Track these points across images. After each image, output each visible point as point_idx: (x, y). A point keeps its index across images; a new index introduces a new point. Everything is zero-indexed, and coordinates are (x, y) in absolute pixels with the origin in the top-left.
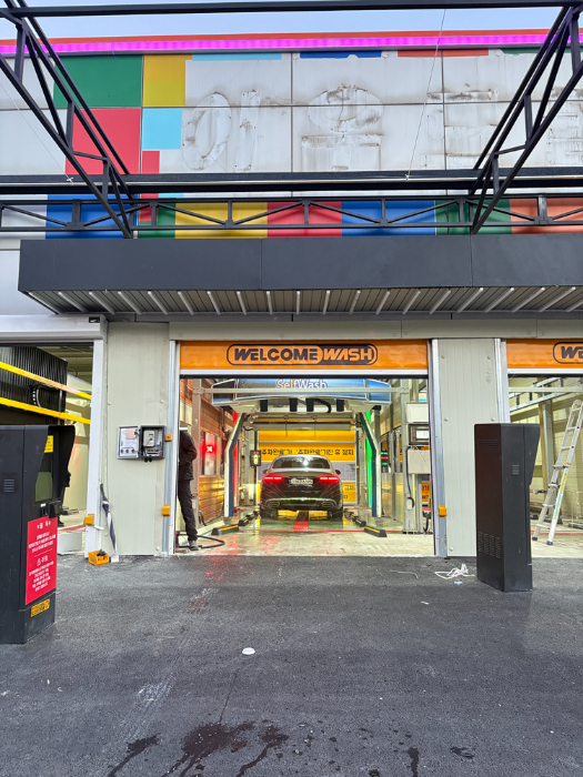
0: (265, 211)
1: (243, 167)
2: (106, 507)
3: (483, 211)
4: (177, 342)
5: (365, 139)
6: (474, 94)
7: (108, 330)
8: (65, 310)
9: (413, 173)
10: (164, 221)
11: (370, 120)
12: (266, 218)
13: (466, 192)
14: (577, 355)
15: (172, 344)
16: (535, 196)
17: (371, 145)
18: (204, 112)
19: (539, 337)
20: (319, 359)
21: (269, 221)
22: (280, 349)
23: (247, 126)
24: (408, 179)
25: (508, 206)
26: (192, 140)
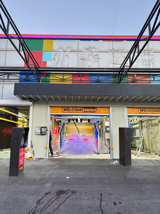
0: (71, 76)
1: (66, 66)
2: (32, 146)
3: (122, 77)
4: (50, 107)
5: (95, 60)
6: (120, 50)
7: (33, 104)
8: (23, 99)
9: (106, 69)
10: (47, 78)
11: (96, 55)
12: (71, 78)
13: (118, 73)
14: (144, 111)
15: (49, 107)
16: (134, 74)
17: (96, 61)
18: (57, 53)
19: (135, 107)
20: (84, 111)
21: (72, 79)
22: (74, 108)
23: (67, 56)
24: (105, 70)
25: (128, 76)
26: (54, 59)
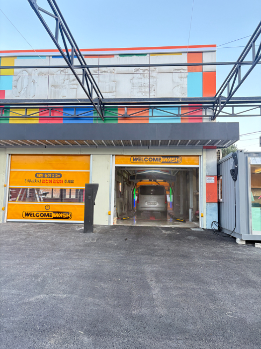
0: (38, 111)
1: (32, 96)
4: (9, 154)
5: (72, 86)
6: (109, 71)
11: (74, 80)
16: (124, 107)
17: (74, 88)
18: (20, 77)
19: (124, 154)
21: (40, 115)
23: (34, 82)
24: (80, 102)
25: (117, 110)
26: (16, 87)
